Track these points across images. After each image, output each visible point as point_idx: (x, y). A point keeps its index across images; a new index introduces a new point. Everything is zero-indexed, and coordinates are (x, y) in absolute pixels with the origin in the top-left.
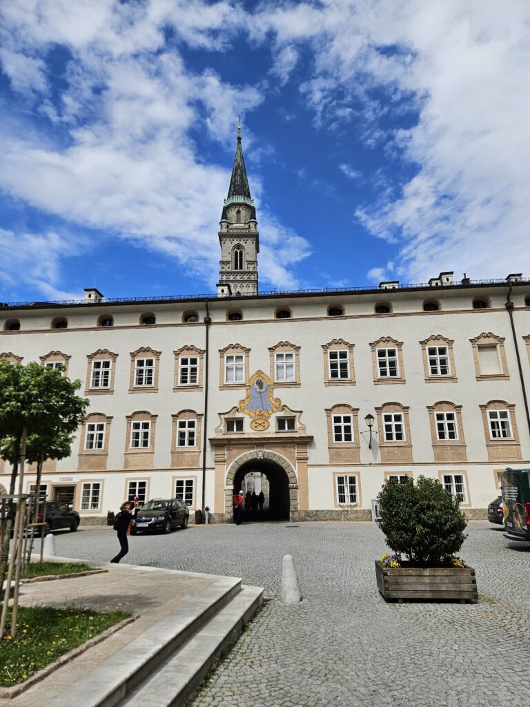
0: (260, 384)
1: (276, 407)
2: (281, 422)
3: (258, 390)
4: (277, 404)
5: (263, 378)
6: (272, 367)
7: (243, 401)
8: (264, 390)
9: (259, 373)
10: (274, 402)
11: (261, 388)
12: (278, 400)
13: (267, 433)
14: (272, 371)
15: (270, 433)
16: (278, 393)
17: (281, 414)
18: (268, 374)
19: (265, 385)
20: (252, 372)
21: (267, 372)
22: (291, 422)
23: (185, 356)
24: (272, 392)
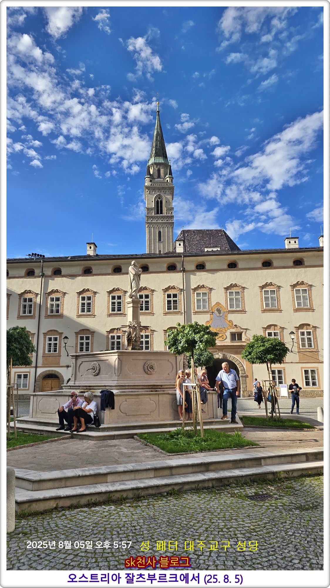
0: (219, 311)
1: (230, 326)
2: (233, 335)
3: (218, 315)
4: (230, 324)
5: (221, 307)
6: (226, 300)
7: (208, 321)
8: (221, 315)
9: (218, 304)
10: (228, 323)
11: (220, 313)
12: (230, 321)
13: (225, 342)
14: (227, 303)
15: (227, 342)
16: (231, 317)
17: (234, 330)
18: (224, 305)
19: (222, 312)
20: (213, 303)
21: (223, 303)
22: (240, 335)
23: (170, 292)
24: (226, 316)
